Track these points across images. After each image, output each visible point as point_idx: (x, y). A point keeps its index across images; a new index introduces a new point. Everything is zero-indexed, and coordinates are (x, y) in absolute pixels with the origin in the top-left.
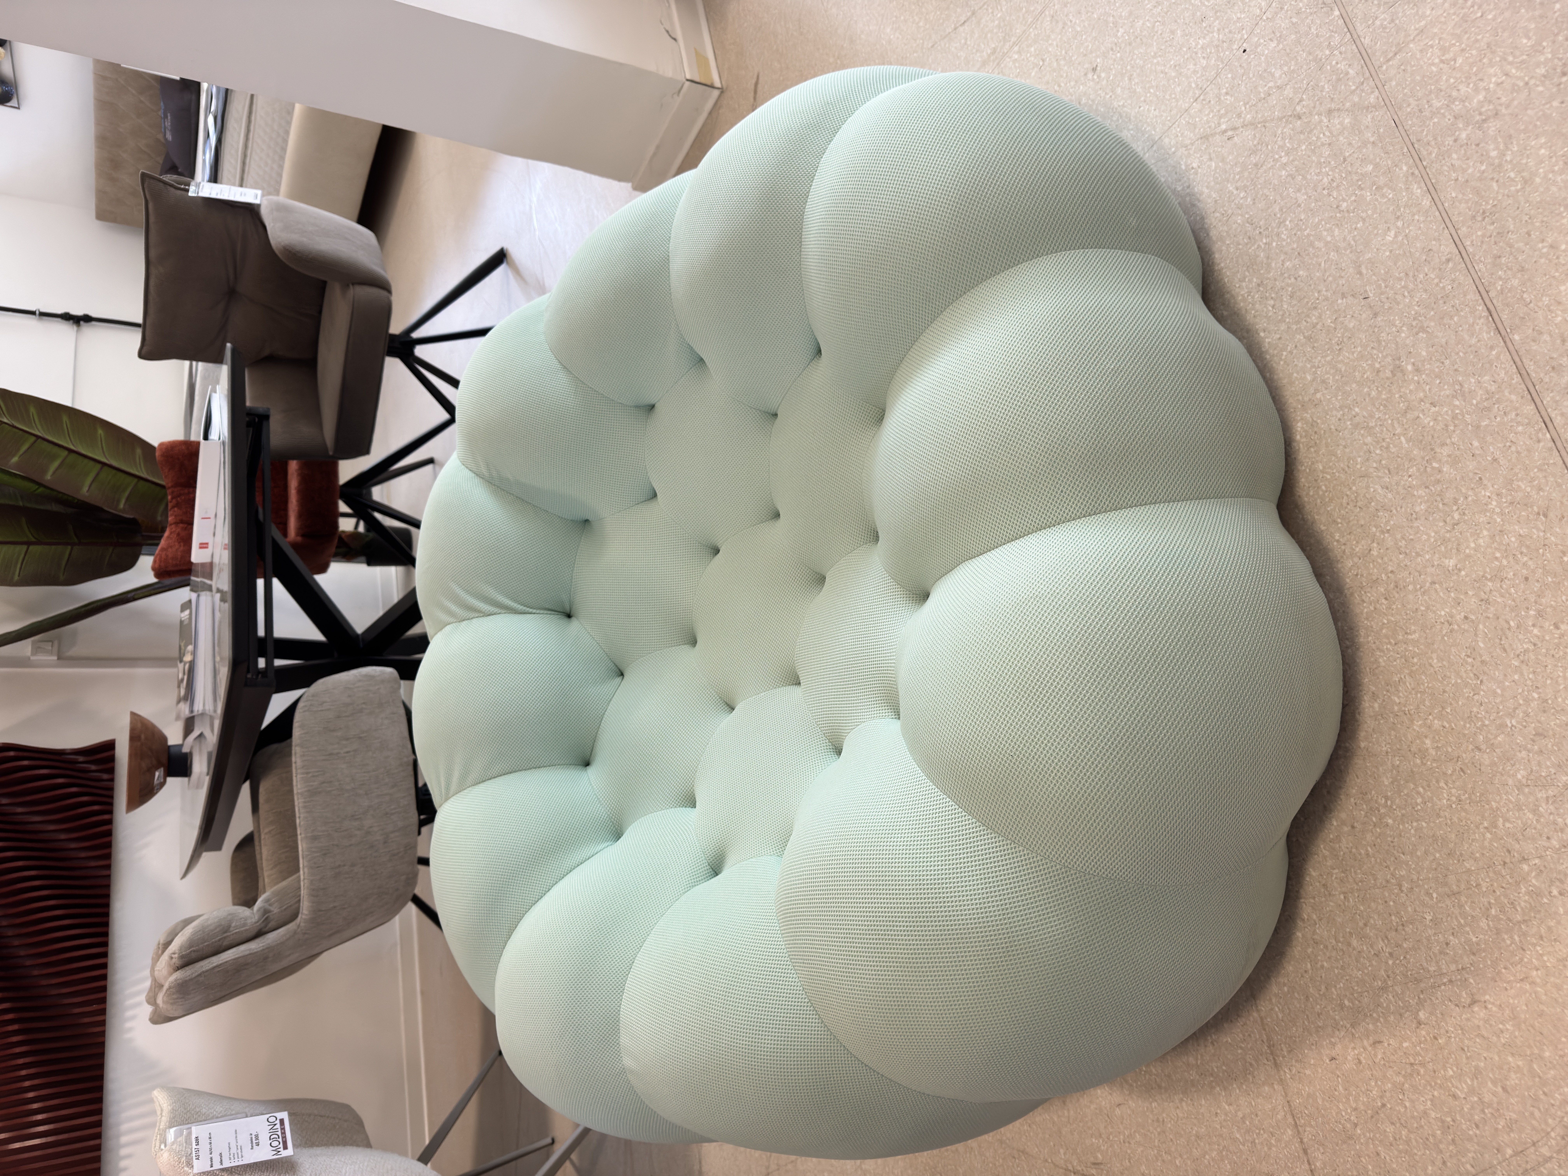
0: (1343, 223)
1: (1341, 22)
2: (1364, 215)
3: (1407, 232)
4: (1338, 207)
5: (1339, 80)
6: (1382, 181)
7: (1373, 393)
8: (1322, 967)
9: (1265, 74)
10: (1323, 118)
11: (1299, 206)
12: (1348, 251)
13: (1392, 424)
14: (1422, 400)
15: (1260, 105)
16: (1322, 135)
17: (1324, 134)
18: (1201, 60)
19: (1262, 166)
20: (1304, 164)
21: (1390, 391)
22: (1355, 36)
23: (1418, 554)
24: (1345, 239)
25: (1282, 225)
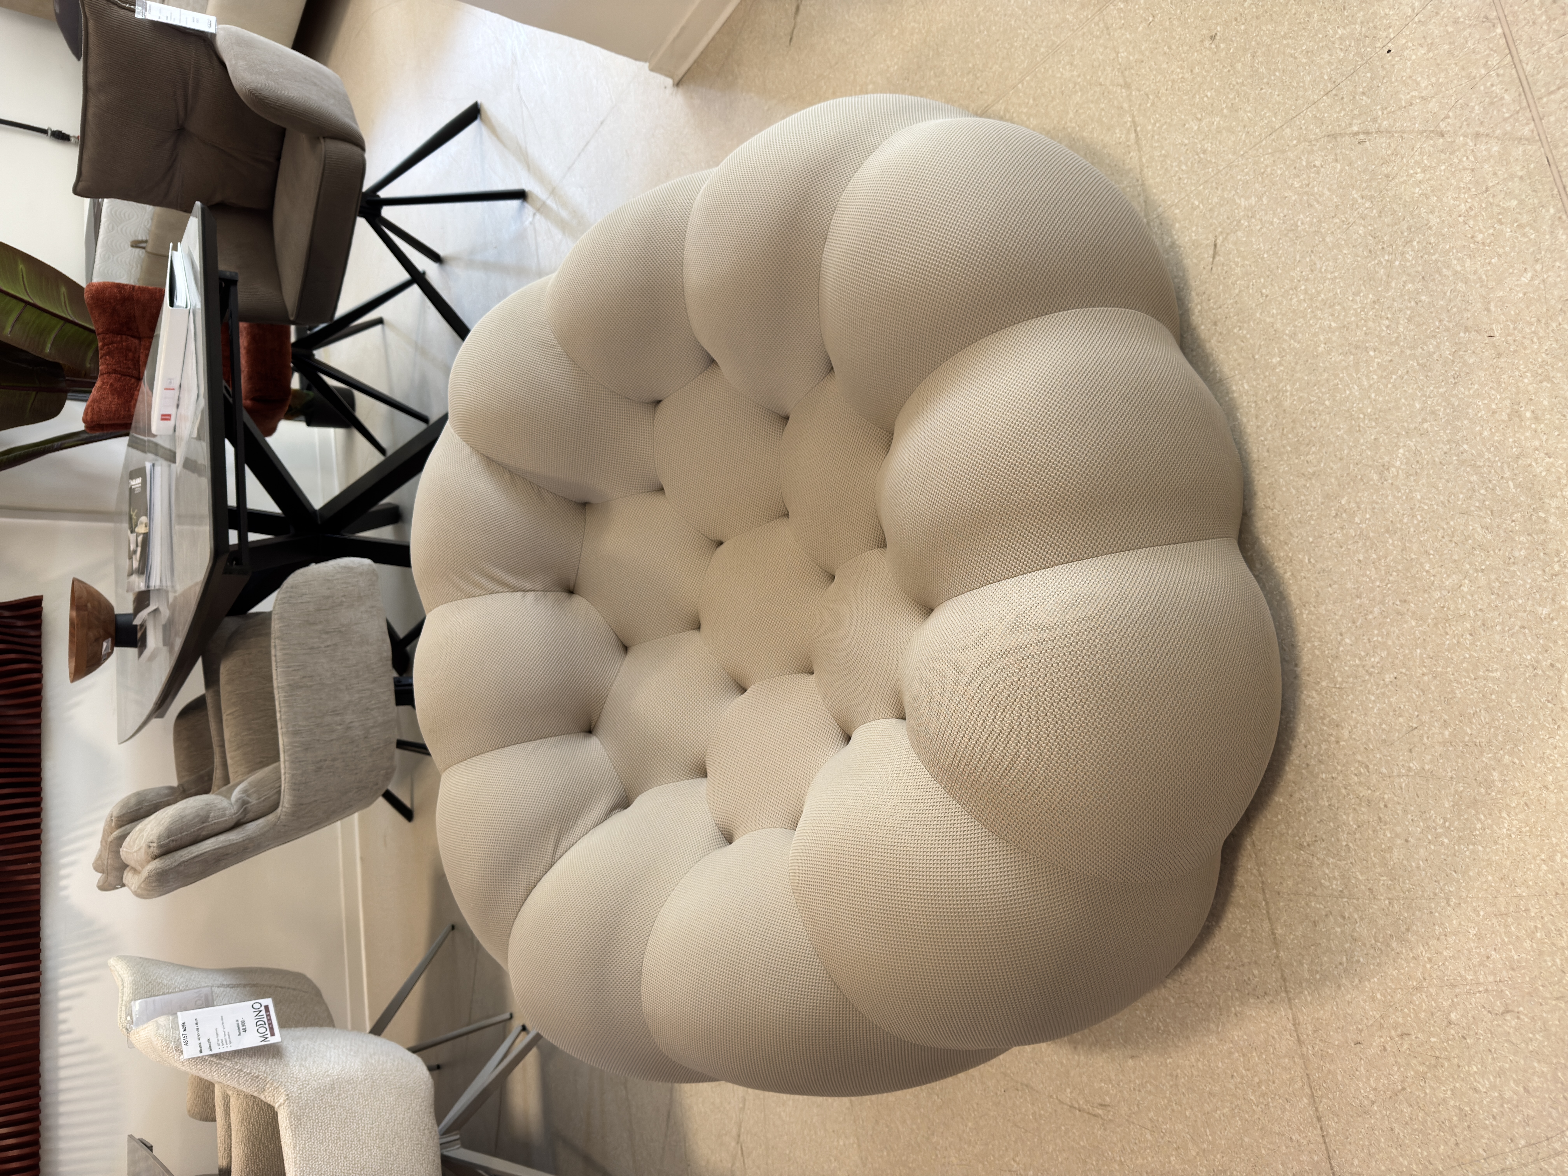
0: (1477, 256)
1: (1502, 41)
2: (1500, 251)
3: (1545, 276)
4: (1472, 237)
5: (1492, 103)
6: (1525, 218)
7: (1486, 433)
8: (1358, 961)
9: (1410, 82)
10: (1469, 140)
11: (1430, 228)
12: (1478, 285)
13: (1502, 467)
14: (1537, 449)
15: (1399, 113)
16: (1465, 159)
17: (1467, 158)
18: (1338, 51)
19: (1393, 179)
20: (1441, 185)
21: (1504, 434)
22: (1517, 61)
23: (1511, 598)
24: (1475, 272)
25: (1409, 245)
